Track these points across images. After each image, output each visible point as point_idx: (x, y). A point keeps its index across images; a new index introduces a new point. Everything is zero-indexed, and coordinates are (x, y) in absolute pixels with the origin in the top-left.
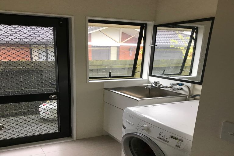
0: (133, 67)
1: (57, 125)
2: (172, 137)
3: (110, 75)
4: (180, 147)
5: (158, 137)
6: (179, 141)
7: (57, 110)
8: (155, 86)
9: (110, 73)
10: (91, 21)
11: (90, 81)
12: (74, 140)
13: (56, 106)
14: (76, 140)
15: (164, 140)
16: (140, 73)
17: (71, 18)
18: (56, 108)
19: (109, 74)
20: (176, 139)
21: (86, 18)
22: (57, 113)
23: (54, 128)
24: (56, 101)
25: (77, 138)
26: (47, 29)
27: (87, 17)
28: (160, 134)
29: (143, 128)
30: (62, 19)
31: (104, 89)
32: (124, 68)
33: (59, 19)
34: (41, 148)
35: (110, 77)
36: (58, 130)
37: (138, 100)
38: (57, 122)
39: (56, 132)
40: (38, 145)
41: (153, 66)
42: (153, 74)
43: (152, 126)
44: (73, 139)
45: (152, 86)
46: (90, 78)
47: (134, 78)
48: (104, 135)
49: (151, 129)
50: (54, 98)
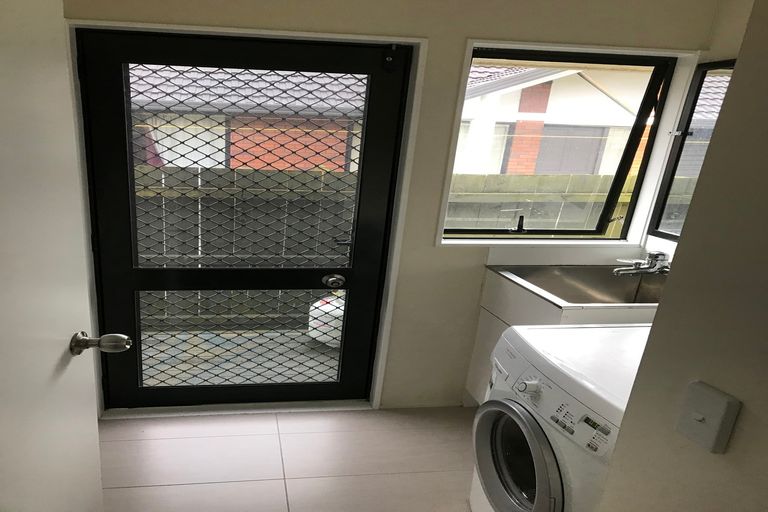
0: (604, 200)
1: (335, 363)
2: (587, 420)
3: (520, 225)
4: (596, 450)
5: (552, 418)
6: (600, 433)
7: (342, 318)
8: (650, 268)
9: (522, 218)
10: (479, 53)
11: (444, 242)
12: (374, 410)
13: (343, 308)
14: (380, 409)
15: (564, 427)
16: (622, 222)
17: (418, 45)
18: (340, 313)
19: (518, 220)
20: (594, 425)
21: (466, 42)
22: (341, 328)
23: (324, 371)
24: (341, 293)
25: (381, 404)
26: (348, 79)
27: (469, 41)
28: (559, 410)
29: (523, 387)
30: (394, 48)
31: (487, 267)
32: (582, 205)
33: (386, 48)
34: (275, 422)
35: (520, 230)
36: (335, 377)
37: (560, 307)
38: (337, 356)
39: (331, 380)
40: (269, 411)
41: (668, 202)
42: (660, 230)
43: (551, 384)
44: (371, 405)
45: (639, 268)
46: (447, 231)
47: (603, 237)
48: (465, 406)
49: (545, 391)
50: (334, 282)
